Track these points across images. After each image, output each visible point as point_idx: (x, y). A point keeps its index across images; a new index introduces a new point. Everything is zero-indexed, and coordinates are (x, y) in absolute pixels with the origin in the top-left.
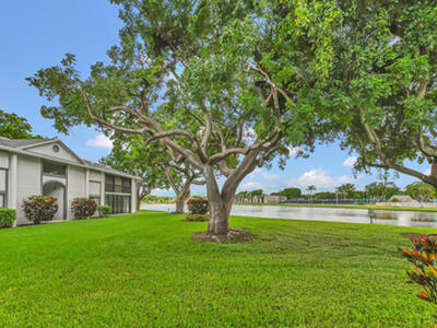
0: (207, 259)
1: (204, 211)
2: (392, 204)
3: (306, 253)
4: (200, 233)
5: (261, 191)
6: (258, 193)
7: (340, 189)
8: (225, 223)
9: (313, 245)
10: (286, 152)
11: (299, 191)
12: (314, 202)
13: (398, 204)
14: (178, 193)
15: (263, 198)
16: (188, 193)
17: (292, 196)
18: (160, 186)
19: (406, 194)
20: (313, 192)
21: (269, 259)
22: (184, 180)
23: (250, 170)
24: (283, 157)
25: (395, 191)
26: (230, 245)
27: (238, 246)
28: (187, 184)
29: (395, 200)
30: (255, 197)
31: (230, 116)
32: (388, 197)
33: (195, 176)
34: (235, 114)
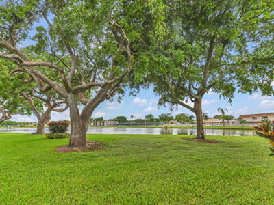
0: (72, 166)
1: (63, 131)
2: (171, 125)
3: (141, 152)
4: (62, 146)
5: (103, 118)
6: (101, 119)
7: (146, 117)
8: (84, 137)
9: (143, 148)
10: (122, 92)
11: (125, 118)
12: (134, 124)
13: (173, 125)
14: (39, 118)
15: (103, 123)
16: (49, 118)
17: (121, 121)
18: (21, 112)
19: (175, 120)
20: (133, 119)
21: (119, 160)
22: (45, 109)
23: (102, 101)
24: (121, 95)
25: (171, 118)
26: (90, 153)
27: (95, 153)
28: (49, 111)
29: (171, 123)
30: (99, 122)
31: (87, 64)
32: (169, 121)
33: (55, 105)
34: (91, 63)
